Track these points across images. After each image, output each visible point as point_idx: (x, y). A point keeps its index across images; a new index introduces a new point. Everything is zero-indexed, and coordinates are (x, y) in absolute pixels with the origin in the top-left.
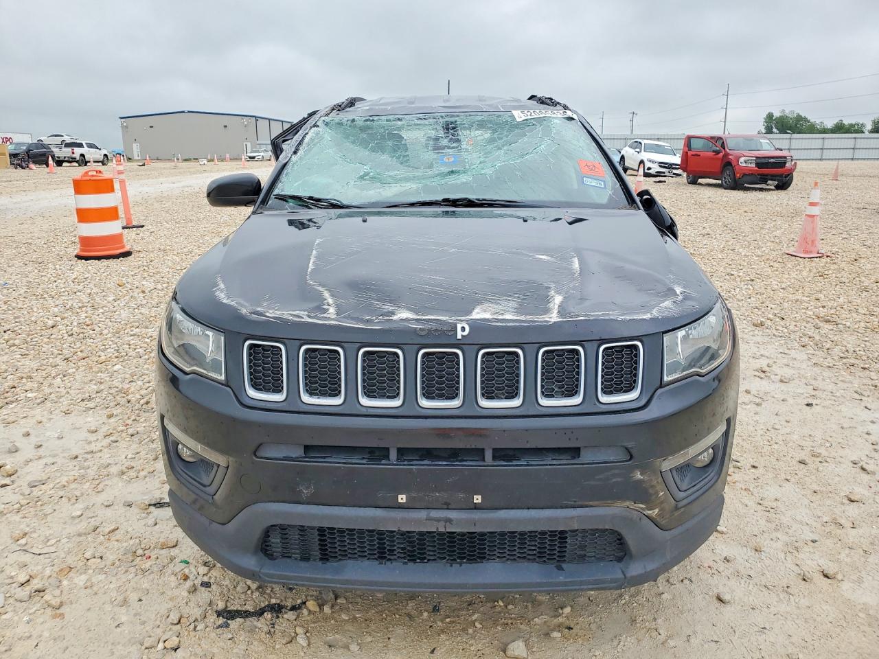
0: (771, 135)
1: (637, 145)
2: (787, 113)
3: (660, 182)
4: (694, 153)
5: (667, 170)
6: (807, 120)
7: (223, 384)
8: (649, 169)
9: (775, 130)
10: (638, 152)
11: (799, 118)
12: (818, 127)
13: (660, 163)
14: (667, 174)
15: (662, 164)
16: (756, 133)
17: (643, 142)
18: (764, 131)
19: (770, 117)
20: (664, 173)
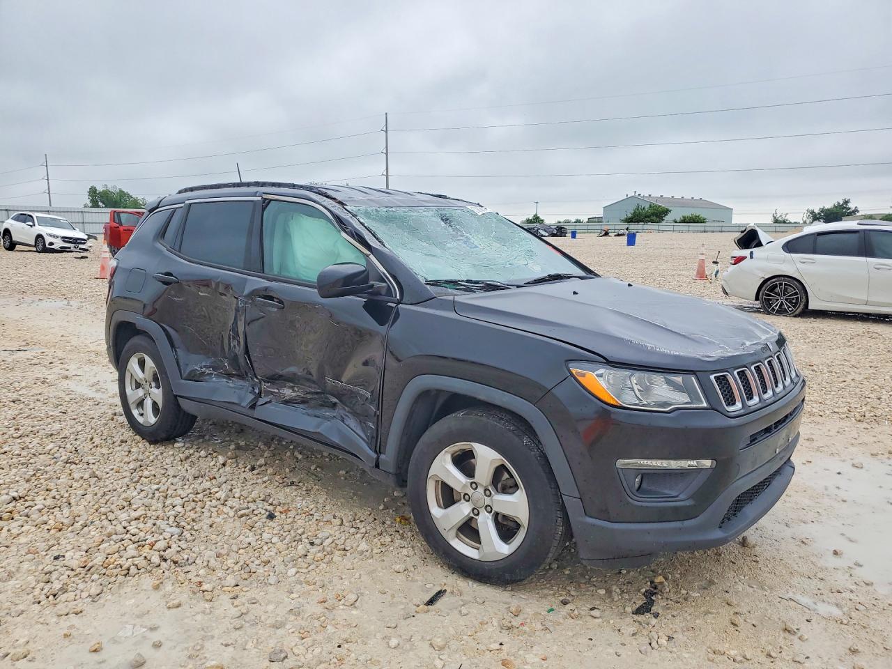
0: (97, 209)
1: (24, 218)
2: (110, 188)
3: (82, 258)
4: (126, 228)
5: (73, 245)
6: (130, 197)
7: (707, 409)
8: (51, 244)
9: (100, 204)
10: (31, 226)
11: (122, 194)
12: (141, 202)
13: (63, 238)
14: (72, 249)
15: (65, 239)
16: (82, 206)
17: (35, 215)
18: (90, 205)
19: (93, 191)
20: (70, 248)
